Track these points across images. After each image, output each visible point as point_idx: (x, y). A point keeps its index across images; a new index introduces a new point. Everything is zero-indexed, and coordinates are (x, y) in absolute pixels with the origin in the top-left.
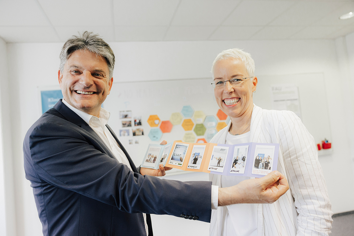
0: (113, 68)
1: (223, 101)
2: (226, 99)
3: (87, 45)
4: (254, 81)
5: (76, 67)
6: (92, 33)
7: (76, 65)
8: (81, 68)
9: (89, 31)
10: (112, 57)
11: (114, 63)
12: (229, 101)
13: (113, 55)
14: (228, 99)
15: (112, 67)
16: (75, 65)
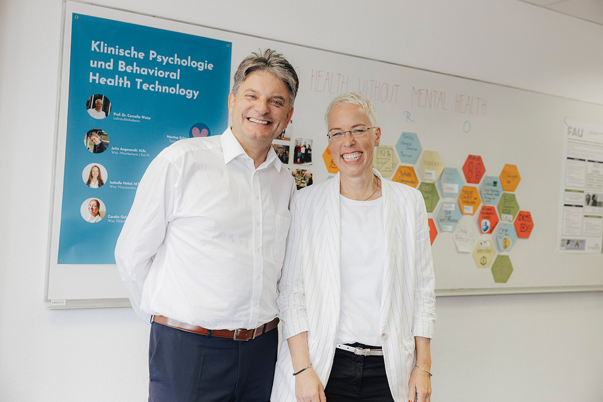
0: (296, 95)
1: (342, 156)
2: (346, 153)
3: (268, 66)
4: (377, 132)
5: (253, 91)
6: (275, 51)
7: (254, 89)
8: (258, 93)
9: (272, 49)
10: (294, 82)
11: (297, 90)
12: (350, 156)
13: (297, 80)
14: (348, 153)
15: (294, 94)
16: (252, 89)
